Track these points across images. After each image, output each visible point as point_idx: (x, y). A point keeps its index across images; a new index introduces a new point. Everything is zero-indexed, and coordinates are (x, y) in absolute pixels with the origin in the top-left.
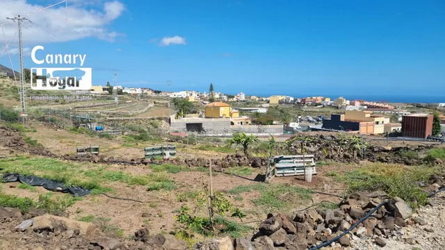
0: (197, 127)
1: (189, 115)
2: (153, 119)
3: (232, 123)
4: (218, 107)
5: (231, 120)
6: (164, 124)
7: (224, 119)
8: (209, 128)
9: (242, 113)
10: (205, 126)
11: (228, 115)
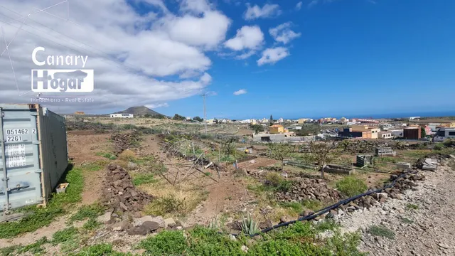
0: (267, 139)
1: (261, 132)
2: (245, 136)
3: (286, 136)
4: (277, 128)
5: (285, 134)
6: (250, 138)
7: (281, 134)
8: (273, 139)
9: (290, 130)
10: (271, 138)
11: (283, 132)
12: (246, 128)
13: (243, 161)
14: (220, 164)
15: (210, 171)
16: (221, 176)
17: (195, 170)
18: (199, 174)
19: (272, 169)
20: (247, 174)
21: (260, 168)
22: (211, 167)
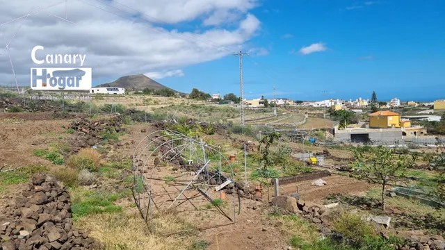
0: (364, 138)
2: (317, 130)
3: (404, 134)
4: (386, 117)
5: (403, 130)
6: (328, 135)
7: (393, 129)
8: (376, 139)
9: (414, 122)
10: (371, 137)
11: (398, 126)
12: (321, 116)
13: (300, 179)
14: (247, 184)
15: (223, 195)
16: (243, 208)
17: (195, 192)
18: (200, 202)
19: (359, 202)
20: (296, 209)
21: (332, 197)
22: (227, 189)
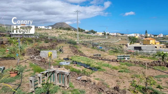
0: (139, 48)
1: (135, 43)
2: (120, 45)
3: (156, 47)
6: (125, 47)
7: (152, 45)
8: (145, 49)
9: (161, 43)
10: (142, 48)
11: (154, 44)
